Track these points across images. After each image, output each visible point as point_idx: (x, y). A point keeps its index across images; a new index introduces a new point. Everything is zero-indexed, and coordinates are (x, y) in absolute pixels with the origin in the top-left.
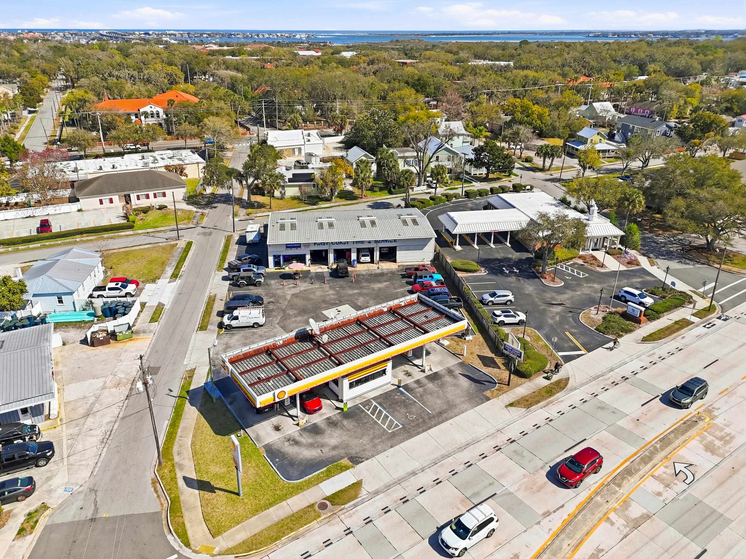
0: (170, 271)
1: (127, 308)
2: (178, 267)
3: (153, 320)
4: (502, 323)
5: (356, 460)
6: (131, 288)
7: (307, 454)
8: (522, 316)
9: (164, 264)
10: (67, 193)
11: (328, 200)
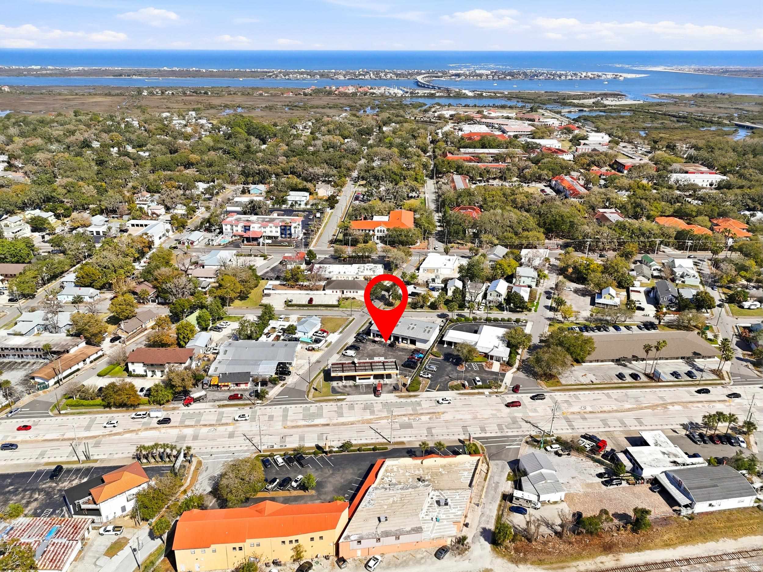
0: (341, 330)
1: (320, 341)
2: (344, 329)
3: (327, 347)
4: (421, 376)
5: (348, 395)
6: (325, 334)
7: (339, 390)
8: (430, 376)
9: (340, 326)
10: (323, 283)
11: (422, 307)
